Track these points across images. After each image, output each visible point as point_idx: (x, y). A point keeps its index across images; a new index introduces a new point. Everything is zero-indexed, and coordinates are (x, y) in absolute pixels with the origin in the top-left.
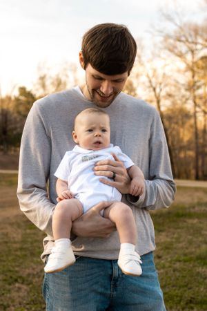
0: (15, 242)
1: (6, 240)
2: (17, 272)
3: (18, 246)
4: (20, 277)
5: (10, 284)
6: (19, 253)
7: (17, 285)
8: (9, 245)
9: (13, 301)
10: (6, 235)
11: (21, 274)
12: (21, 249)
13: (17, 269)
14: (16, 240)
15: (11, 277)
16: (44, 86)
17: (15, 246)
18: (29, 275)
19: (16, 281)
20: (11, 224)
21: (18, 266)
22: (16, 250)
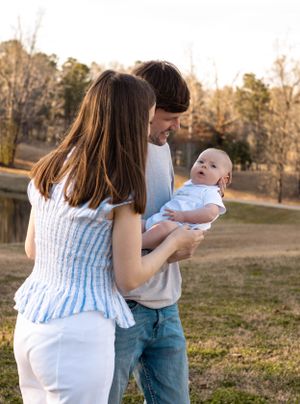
0: (236, 288)
1: (225, 284)
2: (240, 317)
3: (240, 291)
4: (243, 322)
5: (232, 327)
6: (241, 299)
7: (240, 329)
8: (229, 289)
9: (236, 343)
10: (226, 278)
11: (244, 319)
12: (244, 295)
13: (239, 314)
14: (238, 284)
15: (234, 321)
16: (282, 74)
17: (236, 291)
18: (253, 321)
19: (239, 325)
20: (231, 268)
21: (241, 312)
22: (238, 296)
